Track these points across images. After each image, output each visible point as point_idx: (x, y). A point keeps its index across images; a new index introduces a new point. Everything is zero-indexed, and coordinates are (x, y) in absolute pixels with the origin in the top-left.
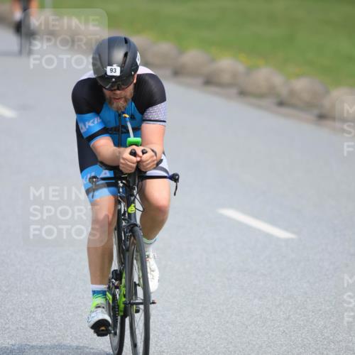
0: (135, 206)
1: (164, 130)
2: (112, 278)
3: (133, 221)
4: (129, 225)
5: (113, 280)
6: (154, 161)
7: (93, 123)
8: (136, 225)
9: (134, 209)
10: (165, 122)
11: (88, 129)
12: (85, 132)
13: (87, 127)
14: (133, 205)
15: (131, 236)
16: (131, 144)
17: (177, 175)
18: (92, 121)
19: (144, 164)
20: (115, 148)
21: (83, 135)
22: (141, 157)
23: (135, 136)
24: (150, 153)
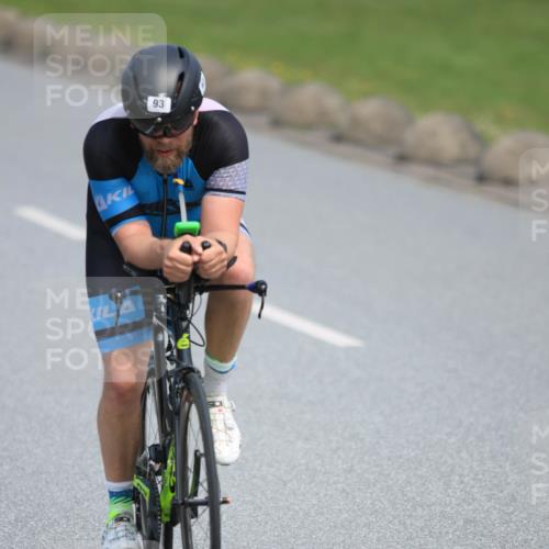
0: (189, 338)
1: (242, 208)
2: (151, 458)
3: (185, 364)
4: (180, 371)
5: (152, 462)
6: (223, 261)
7: (120, 195)
8: (191, 370)
9: (187, 342)
10: (243, 193)
11: (109, 206)
12: (105, 211)
13: (109, 202)
14: (185, 335)
15: (183, 388)
16: (183, 233)
17: (264, 283)
18: (118, 192)
19: (206, 266)
20: (155, 239)
21: (101, 215)
22: (200, 255)
23: (189, 219)
24: (216, 248)
